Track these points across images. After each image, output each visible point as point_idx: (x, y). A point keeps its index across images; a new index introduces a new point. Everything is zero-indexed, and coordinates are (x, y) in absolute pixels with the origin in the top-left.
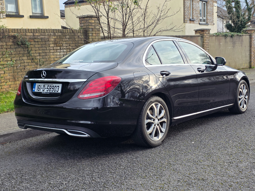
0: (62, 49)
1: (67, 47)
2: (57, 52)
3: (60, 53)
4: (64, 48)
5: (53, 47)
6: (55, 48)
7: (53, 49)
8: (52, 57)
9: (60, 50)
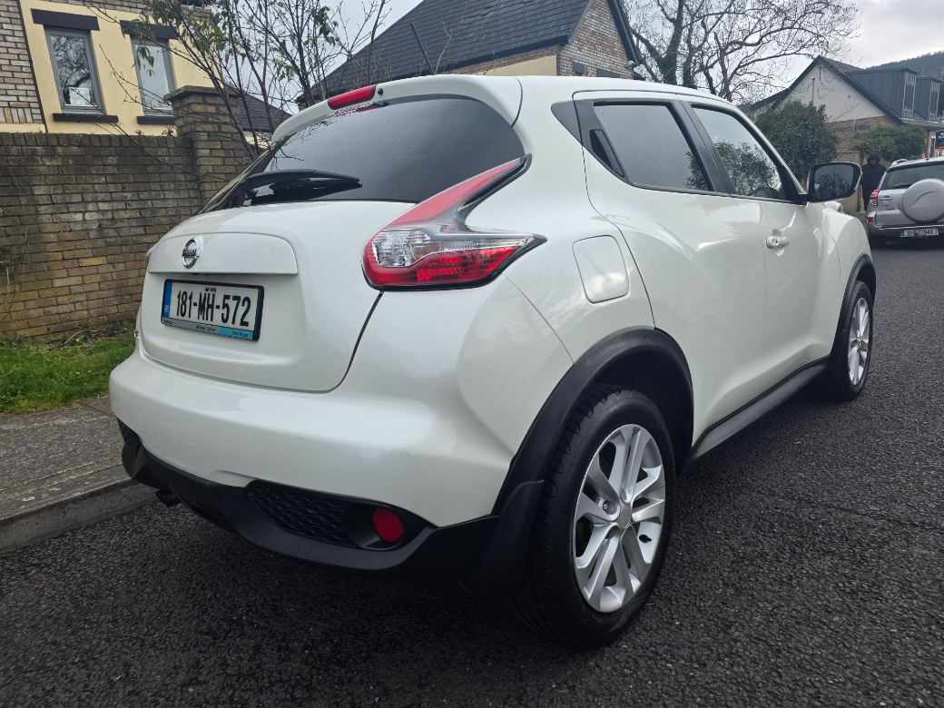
0: (89, 200)
1: (114, 195)
2: (69, 212)
3: (84, 215)
4: (101, 196)
5: (50, 195)
6: (57, 199)
7: (53, 204)
8: (50, 228)
9: (81, 205)
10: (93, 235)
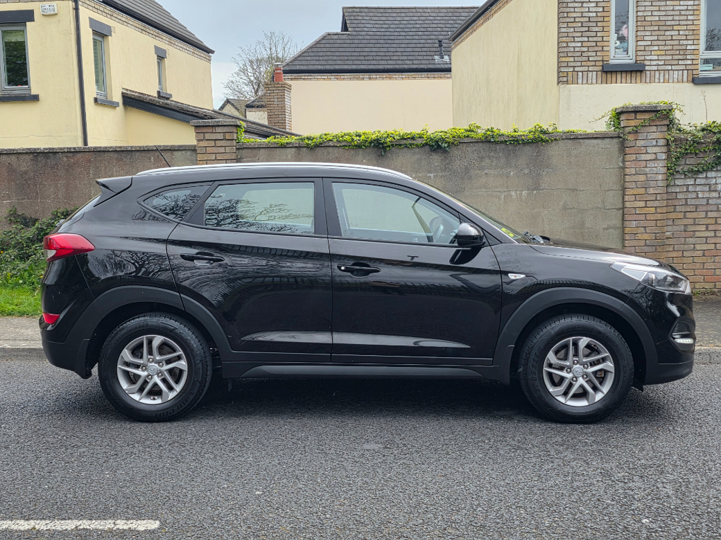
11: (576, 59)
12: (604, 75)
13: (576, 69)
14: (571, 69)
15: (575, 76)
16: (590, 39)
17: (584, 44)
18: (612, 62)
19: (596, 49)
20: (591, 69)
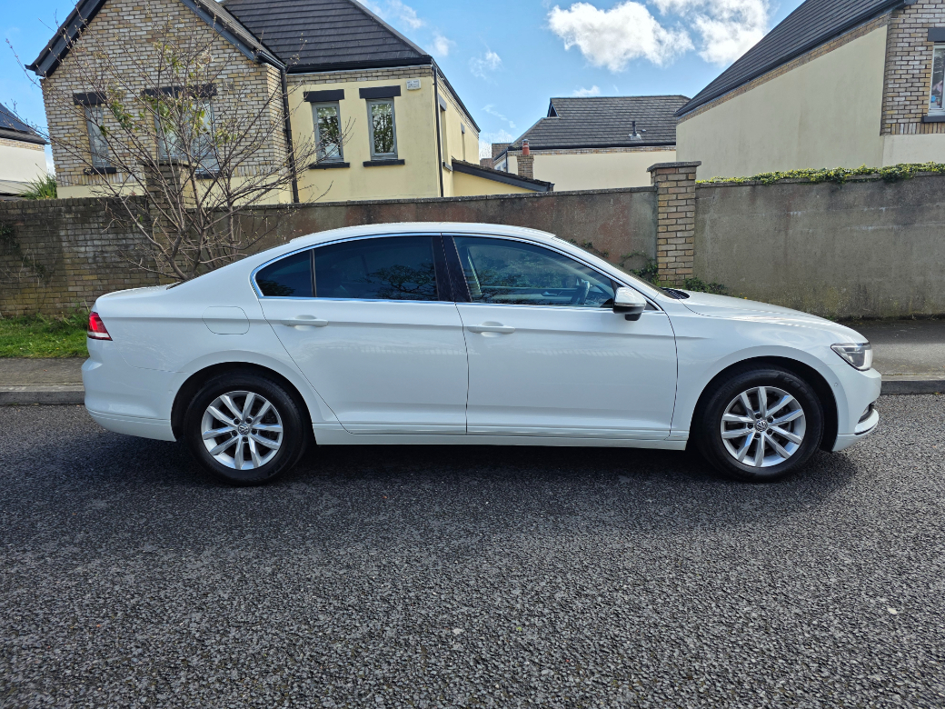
0: (89, 239)
1: (103, 236)
2: (78, 246)
3: (86, 248)
4: (95, 237)
5: (68, 236)
6: (72, 238)
7: (69, 241)
8: (68, 255)
9: (84, 242)
10: (90, 261)
11: (900, 112)
12: (923, 125)
13: (899, 121)
14: (895, 121)
15: (898, 127)
16: (913, 94)
17: (908, 98)
18: (929, 114)
19: (917, 103)
20: (912, 120)
